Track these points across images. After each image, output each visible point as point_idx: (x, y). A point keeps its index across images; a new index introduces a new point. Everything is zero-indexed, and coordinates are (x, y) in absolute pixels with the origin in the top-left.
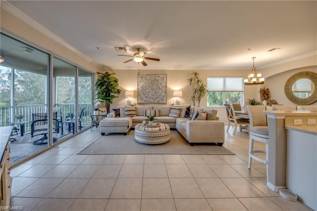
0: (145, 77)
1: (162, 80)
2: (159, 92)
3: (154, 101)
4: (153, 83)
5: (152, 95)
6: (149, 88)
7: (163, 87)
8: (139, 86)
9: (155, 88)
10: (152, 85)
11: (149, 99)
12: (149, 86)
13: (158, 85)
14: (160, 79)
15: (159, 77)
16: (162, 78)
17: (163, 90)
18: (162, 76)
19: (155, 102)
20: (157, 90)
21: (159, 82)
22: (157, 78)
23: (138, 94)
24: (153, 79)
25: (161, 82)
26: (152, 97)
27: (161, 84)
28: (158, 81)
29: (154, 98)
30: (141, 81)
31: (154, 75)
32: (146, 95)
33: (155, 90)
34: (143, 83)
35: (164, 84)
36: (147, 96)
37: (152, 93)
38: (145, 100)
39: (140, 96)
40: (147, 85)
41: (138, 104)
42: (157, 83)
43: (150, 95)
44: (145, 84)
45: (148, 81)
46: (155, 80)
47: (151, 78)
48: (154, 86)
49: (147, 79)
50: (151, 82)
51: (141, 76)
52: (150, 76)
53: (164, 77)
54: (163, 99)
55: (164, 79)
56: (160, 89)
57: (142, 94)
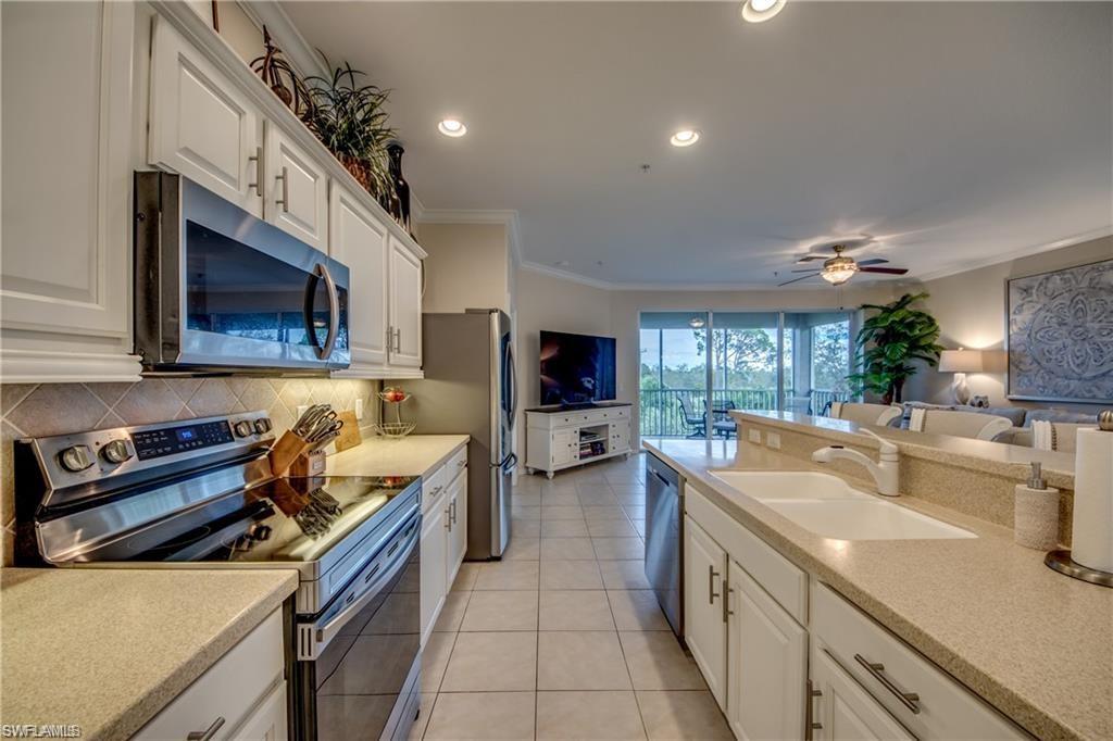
0: (1041, 284)
3: (1090, 391)
5: (1078, 362)
6: (1064, 331)
8: (1014, 328)
9: (1097, 326)
10: (1080, 314)
11: (1062, 382)
12: (1062, 324)
19: (1094, 397)
20: (1105, 339)
23: (1011, 362)
24: (1085, 284)
26: (1076, 370)
29: (1088, 375)
30: (1023, 305)
31: (1087, 268)
32: (1044, 363)
33: (1098, 339)
34: (1034, 310)
36: (1051, 365)
37: (1078, 354)
38: (1041, 383)
39: (1017, 367)
40: (1051, 318)
41: (1012, 400)
42: (1106, 303)
43: (1068, 363)
44: (1043, 313)
45: (1057, 301)
46: (1094, 288)
47: (1074, 282)
48: (1089, 318)
49: (1049, 293)
50: (1072, 301)
51: (1022, 283)
52: (1068, 276)
57: (1028, 360)
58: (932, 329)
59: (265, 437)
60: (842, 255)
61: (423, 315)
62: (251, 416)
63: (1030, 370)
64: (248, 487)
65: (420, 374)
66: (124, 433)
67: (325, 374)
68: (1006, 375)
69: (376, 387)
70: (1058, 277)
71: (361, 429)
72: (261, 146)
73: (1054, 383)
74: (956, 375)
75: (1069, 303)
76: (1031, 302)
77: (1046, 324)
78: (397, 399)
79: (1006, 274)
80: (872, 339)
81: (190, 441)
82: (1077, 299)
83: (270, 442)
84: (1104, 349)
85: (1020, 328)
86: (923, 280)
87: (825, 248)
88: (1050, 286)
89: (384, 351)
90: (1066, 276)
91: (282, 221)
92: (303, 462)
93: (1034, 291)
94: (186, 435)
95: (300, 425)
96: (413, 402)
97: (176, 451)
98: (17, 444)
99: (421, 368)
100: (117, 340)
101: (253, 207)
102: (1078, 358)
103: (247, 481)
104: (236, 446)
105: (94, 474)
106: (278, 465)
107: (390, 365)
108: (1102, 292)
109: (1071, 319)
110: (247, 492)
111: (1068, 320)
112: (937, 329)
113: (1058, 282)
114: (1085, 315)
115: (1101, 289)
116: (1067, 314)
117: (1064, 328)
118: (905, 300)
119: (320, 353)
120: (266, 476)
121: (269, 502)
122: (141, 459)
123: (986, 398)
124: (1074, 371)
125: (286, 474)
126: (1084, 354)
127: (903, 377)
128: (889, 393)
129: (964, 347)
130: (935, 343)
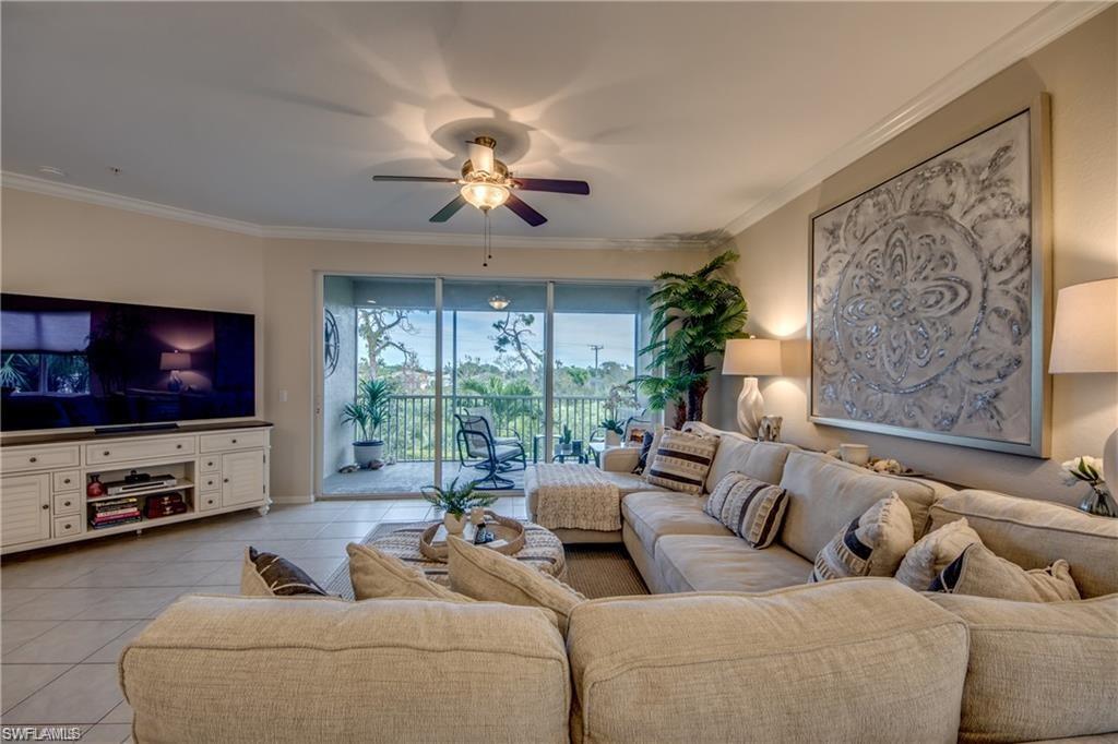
0: (850, 216)
1: (985, 186)
2: (954, 322)
3: (910, 416)
4: (899, 251)
5: (895, 358)
6: (877, 300)
7: (988, 268)
8: (819, 301)
9: (919, 287)
10: (898, 267)
12: (874, 288)
13: (946, 258)
14: (959, 186)
15: (951, 168)
16: (977, 170)
17: (997, 300)
18: (979, 151)
20: (934, 313)
21: (952, 224)
22: (938, 189)
23: (815, 358)
24: (905, 208)
25: (967, 222)
26: (893, 375)
27: (974, 237)
28: (941, 214)
29: (909, 383)
30: (829, 258)
31: (909, 177)
32: (852, 360)
33: (922, 314)
34: (842, 266)
35: (1006, 233)
36: (860, 365)
37: (895, 345)
38: (849, 398)
39: (821, 368)
40: (862, 277)
41: (817, 425)
42: (934, 241)
43: (882, 359)
44: (851, 272)
45: (870, 246)
46: (917, 214)
47: (890, 206)
48: (910, 274)
49: (859, 234)
50: (887, 245)
51: (830, 219)
52: (883, 197)
53: (1006, 149)
54: (996, 395)
55: (1007, 171)
56: (963, 293)
57: (833, 355)
58: (740, 307)
63: (835, 374)
68: (809, 380)
70: (870, 202)
73: (863, 397)
74: (746, 379)
75: (882, 248)
76: (838, 251)
77: (855, 291)
79: (813, 209)
82: (893, 240)
84: (931, 332)
85: (824, 300)
86: (734, 232)
88: (861, 219)
90: (880, 198)
93: (841, 232)
102: (894, 350)
108: (930, 220)
109: (885, 277)
111: (883, 280)
112: (744, 309)
113: (871, 210)
114: (904, 269)
115: (927, 214)
116: (881, 269)
117: (877, 295)
118: (716, 265)
123: (780, 419)
124: (889, 376)
126: (902, 343)
127: (703, 383)
128: (682, 407)
129: (761, 335)
130: (744, 330)
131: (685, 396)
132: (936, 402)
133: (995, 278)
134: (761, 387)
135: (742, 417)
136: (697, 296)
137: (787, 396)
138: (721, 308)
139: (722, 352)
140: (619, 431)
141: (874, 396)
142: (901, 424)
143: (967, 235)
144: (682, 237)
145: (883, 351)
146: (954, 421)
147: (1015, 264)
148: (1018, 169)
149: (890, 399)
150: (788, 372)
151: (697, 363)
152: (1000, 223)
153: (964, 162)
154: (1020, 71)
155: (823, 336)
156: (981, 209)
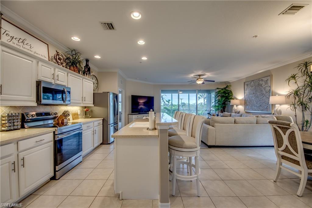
0: (250, 84)
1: (266, 83)
2: (263, 98)
4: (256, 89)
6: (254, 95)
8: (245, 94)
9: (259, 94)
10: (256, 91)
12: (254, 93)
13: (262, 91)
14: (263, 82)
15: (262, 80)
16: (265, 81)
17: (267, 96)
18: (265, 79)
20: (260, 97)
21: (262, 87)
22: (261, 82)
23: (245, 103)
25: (264, 87)
27: (265, 88)
28: (261, 85)
29: (258, 106)
31: (258, 80)
34: (249, 90)
35: (268, 89)
36: (252, 103)
38: (250, 108)
41: (246, 112)
42: (260, 88)
43: (254, 103)
45: (253, 88)
46: (258, 85)
48: (258, 92)
49: (251, 86)
51: (247, 83)
52: (254, 82)
53: (268, 79)
54: (267, 107)
55: (268, 82)
56: (264, 95)
57: (248, 102)
58: (232, 94)
59: (57, 115)
60: (201, 77)
61: (94, 93)
62: (54, 112)
63: (248, 105)
64: (54, 123)
65: (93, 105)
66: (34, 113)
67: (67, 105)
68: (244, 106)
69: (84, 108)
71: (79, 116)
72: (54, 72)
74: (234, 106)
76: (248, 88)
77: (251, 93)
78: (87, 110)
79: (244, 81)
80: (220, 97)
81: (44, 115)
82: (256, 87)
83: (58, 116)
84: (260, 99)
86: (230, 82)
87: (197, 75)
89: (81, 101)
91: (58, 82)
92: (63, 120)
94: (43, 114)
95: (63, 114)
96: (92, 111)
97: (41, 116)
98: (22, 114)
99: (93, 104)
100: (34, 101)
101: (53, 82)
103: (54, 122)
104: (51, 116)
105: (31, 118)
106: (59, 120)
107: (83, 104)
110: (54, 124)
111: (255, 93)
112: (233, 94)
113: (253, 83)
114: (257, 91)
116: (254, 91)
118: (227, 87)
119: (64, 102)
120: (57, 122)
121: (57, 126)
122: (37, 116)
123: (240, 111)
124: (255, 105)
125: (60, 122)
126: (257, 101)
127: (225, 106)
128: (221, 110)
129: (236, 99)
130: (233, 98)
131: (222, 108)
132: (261, 108)
133: (267, 94)
134: (236, 107)
135: (233, 111)
136: (224, 92)
137: (241, 108)
138: (228, 95)
139: (230, 102)
140: (210, 114)
141: (253, 107)
142: (257, 111)
143: (264, 88)
144: (220, 82)
145: (255, 101)
146: (263, 110)
147: (269, 92)
148: (269, 82)
149: (256, 108)
150: (241, 104)
151: (224, 103)
152: (267, 88)
153: (264, 80)
154: (269, 71)
155: (246, 99)
156: (265, 86)
